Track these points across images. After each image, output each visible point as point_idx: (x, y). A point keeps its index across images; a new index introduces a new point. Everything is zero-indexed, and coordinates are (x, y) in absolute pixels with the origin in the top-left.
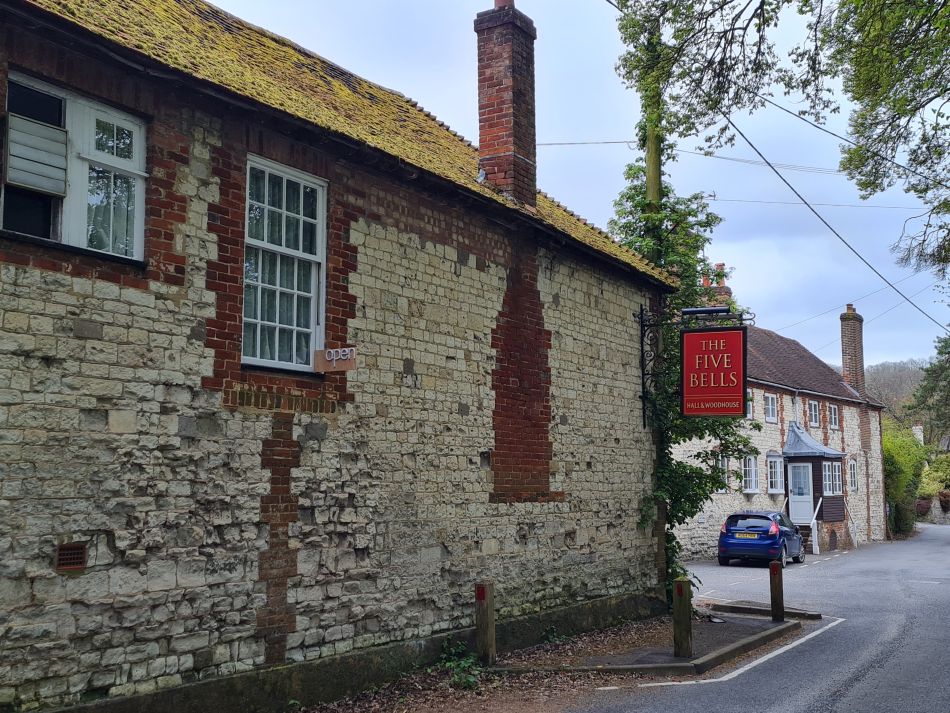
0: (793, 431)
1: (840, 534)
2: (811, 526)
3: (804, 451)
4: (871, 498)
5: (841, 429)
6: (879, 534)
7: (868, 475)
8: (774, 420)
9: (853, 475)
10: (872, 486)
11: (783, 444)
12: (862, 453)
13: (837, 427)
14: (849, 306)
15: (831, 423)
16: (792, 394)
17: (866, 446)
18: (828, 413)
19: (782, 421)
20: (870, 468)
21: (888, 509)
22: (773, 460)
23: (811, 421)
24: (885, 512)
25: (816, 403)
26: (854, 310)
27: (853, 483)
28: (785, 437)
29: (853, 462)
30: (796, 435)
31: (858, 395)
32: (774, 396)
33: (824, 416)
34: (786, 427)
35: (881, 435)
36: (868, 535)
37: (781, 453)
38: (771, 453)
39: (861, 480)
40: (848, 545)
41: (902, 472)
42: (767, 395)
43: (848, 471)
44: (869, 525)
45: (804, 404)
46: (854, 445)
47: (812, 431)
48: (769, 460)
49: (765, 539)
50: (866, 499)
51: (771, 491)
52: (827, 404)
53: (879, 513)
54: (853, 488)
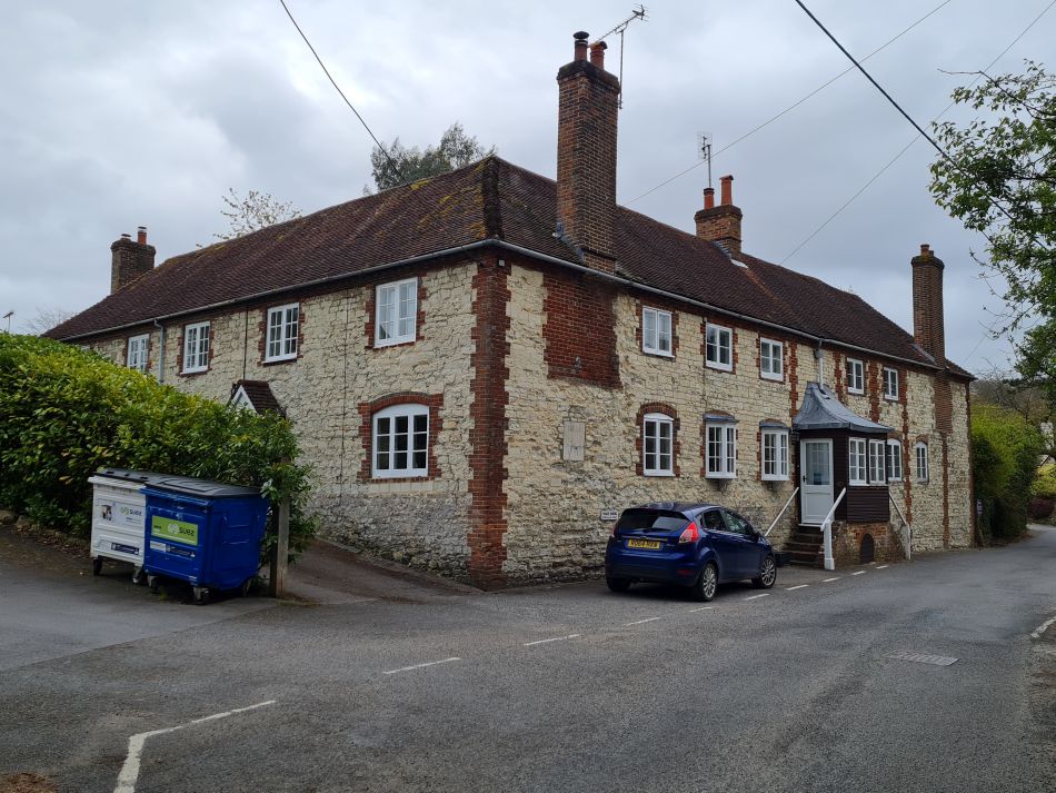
0: (813, 395)
1: (881, 539)
2: (822, 527)
3: (824, 421)
4: (951, 493)
5: (903, 401)
6: (962, 540)
7: (945, 464)
8: (779, 377)
9: (921, 463)
10: (952, 479)
11: (793, 413)
12: (937, 434)
13: (896, 398)
14: (925, 248)
15: (886, 391)
16: (813, 344)
17: (943, 424)
18: (880, 378)
19: (794, 380)
20: (950, 454)
21: (979, 508)
22: (770, 432)
23: (849, 384)
24: (974, 511)
25: (861, 363)
26: (932, 252)
27: (922, 472)
28: (799, 405)
29: (921, 445)
30: (816, 401)
31: (932, 359)
32: (780, 344)
33: (874, 381)
34: (801, 389)
35: (969, 413)
36: (946, 541)
37: (789, 425)
38: (769, 424)
39: (934, 469)
40: (896, 555)
41: (998, 461)
42: (763, 340)
43: (913, 457)
44: (947, 528)
45: (838, 361)
46: (924, 422)
47: (851, 400)
48: (764, 433)
49: (672, 551)
50: (941, 494)
51: (767, 477)
52: (880, 366)
53: (962, 512)
54: (922, 479)
